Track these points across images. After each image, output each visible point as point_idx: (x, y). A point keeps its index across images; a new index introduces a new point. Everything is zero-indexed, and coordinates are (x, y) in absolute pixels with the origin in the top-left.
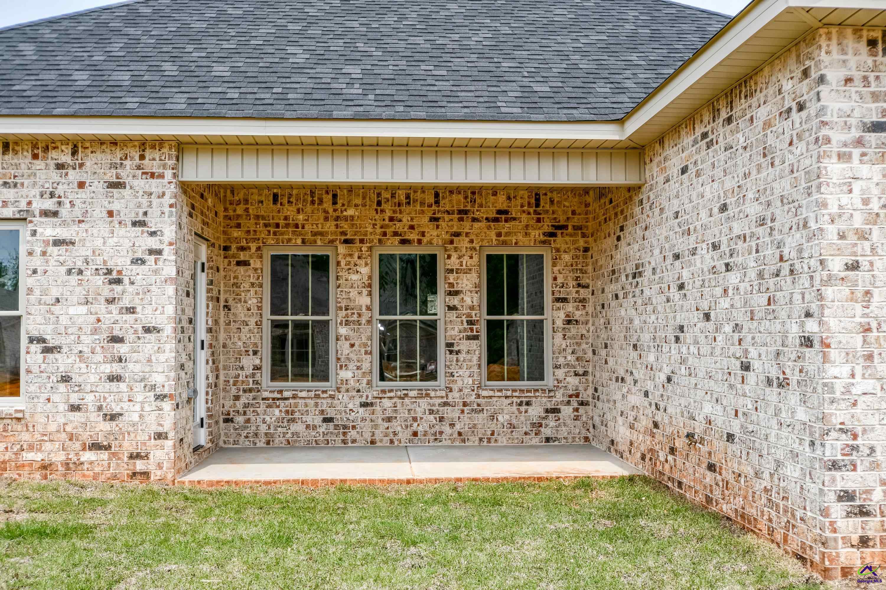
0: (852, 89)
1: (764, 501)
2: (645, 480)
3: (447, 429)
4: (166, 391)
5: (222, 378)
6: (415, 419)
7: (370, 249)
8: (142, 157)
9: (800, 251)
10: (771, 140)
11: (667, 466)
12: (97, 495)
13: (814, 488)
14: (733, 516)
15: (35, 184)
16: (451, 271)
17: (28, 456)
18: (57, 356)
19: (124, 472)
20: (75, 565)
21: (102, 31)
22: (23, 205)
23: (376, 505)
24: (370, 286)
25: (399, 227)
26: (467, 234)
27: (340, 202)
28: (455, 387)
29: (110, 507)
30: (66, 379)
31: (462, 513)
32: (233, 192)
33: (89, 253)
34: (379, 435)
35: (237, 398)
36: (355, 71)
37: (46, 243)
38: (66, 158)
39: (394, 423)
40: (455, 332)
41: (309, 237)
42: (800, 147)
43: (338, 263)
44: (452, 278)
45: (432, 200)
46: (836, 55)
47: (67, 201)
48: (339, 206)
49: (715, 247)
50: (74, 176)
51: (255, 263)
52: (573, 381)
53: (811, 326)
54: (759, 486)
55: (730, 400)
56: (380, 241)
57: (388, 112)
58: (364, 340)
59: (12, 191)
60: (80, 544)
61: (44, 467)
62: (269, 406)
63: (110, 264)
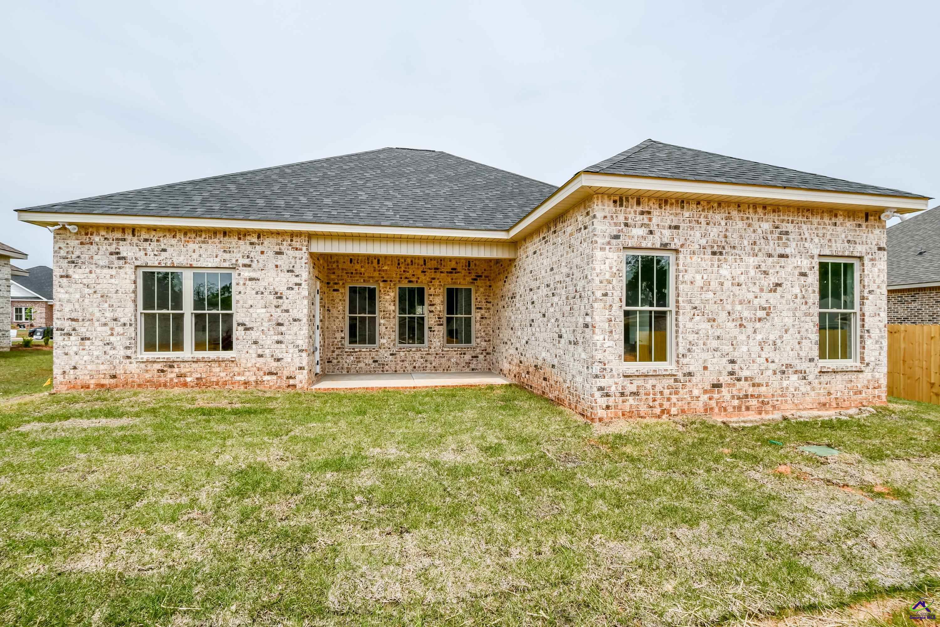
0: (606, 221)
1: (567, 392)
2: (516, 386)
3: (429, 365)
4: (304, 348)
5: (326, 342)
6: (414, 361)
7: (395, 285)
8: (292, 241)
9: (584, 288)
10: (572, 241)
11: (526, 380)
12: (272, 395)
13: (588, 386)
14: (554, 399)
15: (239, 251)
16: (431, 295)
17: (238, 378)
18: (251, 332)
19: (284, 384)
20: (268, 425)
21: (269, 180)
22: (234, 261)
23: (401, 398)
24: (394, 301)
25: (407, 275)
26: (438, 279)
27: (381, 263)
28: (432, 347)
29: (279, 400)
30: (256, 343)
31: (439, 400)
32: (331, 258)
33: (267, 284)
34: (398, 368)
35: (333, 352)
36: (390, 204)
37: (246, 279)
38: (255, 240)
39: (405, 363)
40: (433, 322)
41: (366, 279)
42: (585, 245)
43: (380, 291)
44: (431, 298)
45: (423, 263)
46: (600, 206)
47: (255, 260)
48: (380, 265)
49: (548, 286)
50: (259, 248)
51: (341, 290)
52: (484, 344)
53: (588, 319)
54: (565, 386)
55: (553, 351)
56: (399, 281)
57: (406, 224)
58: (392, 325)
59: (228, 254)
60: (269, 416)
61: (245, 383)
62: (348, 355)
63: (277, 290)
